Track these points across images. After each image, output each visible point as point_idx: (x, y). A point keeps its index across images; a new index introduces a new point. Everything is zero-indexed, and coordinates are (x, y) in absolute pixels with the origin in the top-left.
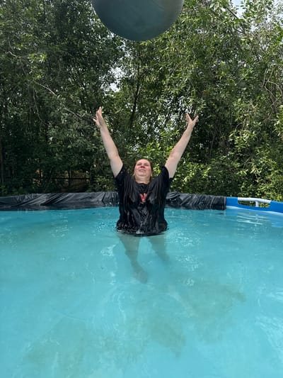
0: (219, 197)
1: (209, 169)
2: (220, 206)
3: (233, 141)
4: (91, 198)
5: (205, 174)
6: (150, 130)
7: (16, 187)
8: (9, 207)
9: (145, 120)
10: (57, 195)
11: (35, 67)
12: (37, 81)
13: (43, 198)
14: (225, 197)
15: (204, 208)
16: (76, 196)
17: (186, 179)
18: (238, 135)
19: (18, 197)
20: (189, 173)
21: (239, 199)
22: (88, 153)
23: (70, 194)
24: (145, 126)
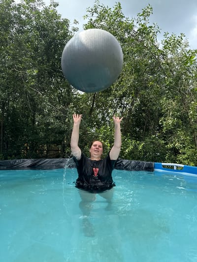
0: (149, 162)
2: (150, 169)
3: (162, 125)
4: (61, 162)
5: (140, 148)
6: (103, 119)
7: (10, 156)
8: (5, 167)
9: (100, 112)
10: (39, 160)
11: (30, 78)
12: (31, 86)
13: (29, 162)
14: (153, 163)
15: (139, 170)
16: (51, 161)
17: (127, 151)
18: (165, 120)
19: (12, 161)
20: (129, 147)
21: (163, 164)
22: (62, 133)
23: (47, 160)
24: (100, 116)
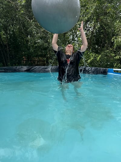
0: (105, 68)
1: (100, 56)
2: (105, 73)
3: (114, 42)
4: (46, 69)
5: (98, 59)
6: (73, 39)
9: (71, 34)
10: (31, 67)
11: (20, 7)
12: (22, 14)
13: (25, 68)
14: (107, 69)
15: (97, 74)
16: (39, 68)
17: (89, 61)
18: (116, 38)
19: (14, 67)
20: (91, 58)
21: (114, 69)
22: (45, 49)
23: (36, 67)
24: (71, 37)
